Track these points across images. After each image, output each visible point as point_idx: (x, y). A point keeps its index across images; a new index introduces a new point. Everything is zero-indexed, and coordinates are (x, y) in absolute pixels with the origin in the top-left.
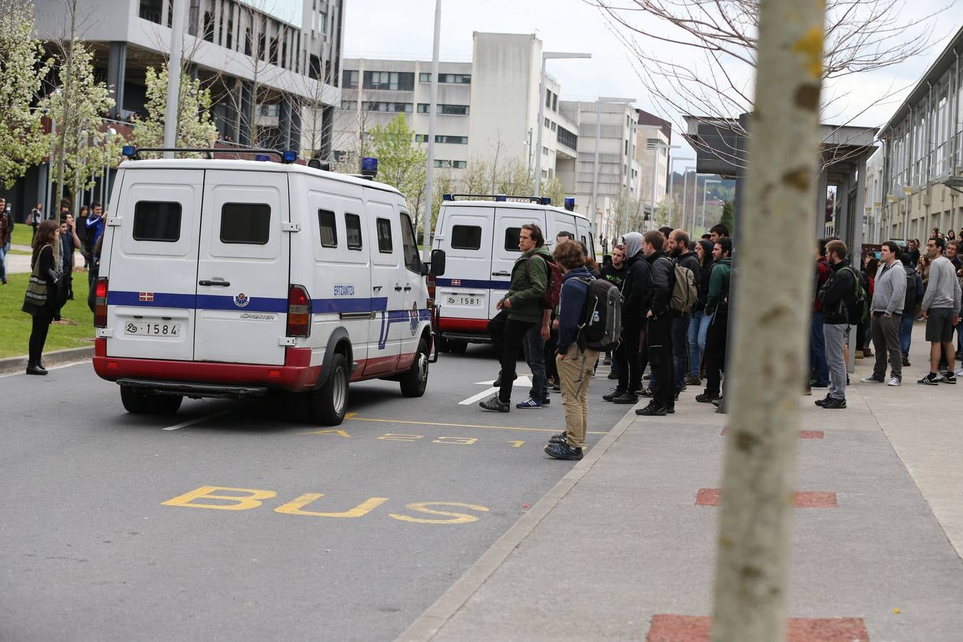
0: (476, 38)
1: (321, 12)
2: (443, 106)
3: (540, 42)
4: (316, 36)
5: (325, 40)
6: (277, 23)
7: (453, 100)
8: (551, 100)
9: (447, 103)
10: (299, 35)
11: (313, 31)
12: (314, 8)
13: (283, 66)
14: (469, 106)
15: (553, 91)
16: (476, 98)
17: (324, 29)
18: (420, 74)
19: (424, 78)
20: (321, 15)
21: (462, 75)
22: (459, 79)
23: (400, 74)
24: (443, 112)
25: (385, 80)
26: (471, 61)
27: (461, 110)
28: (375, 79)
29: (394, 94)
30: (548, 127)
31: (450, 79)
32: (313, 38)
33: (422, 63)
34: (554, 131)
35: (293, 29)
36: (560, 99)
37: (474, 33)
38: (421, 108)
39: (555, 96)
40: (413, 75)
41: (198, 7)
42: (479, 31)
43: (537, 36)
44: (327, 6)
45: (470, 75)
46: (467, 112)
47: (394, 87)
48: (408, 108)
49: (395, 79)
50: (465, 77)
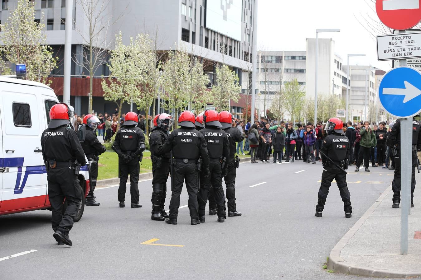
0: (307, 41)
1: (248, 34)
2: (295, 69)
3: (334, 41)
4: (246, 44)
5: (250, 45)
6: (232, 39)
7: (299, 67)
8: (339, 65)
9: (296, 68)
10: (240, 44)
11: (245, 42)
12: (245, 33)
13: (234, 57)
14: (305, 69)
15: (340, 62)
16: (309, 66)
17: (249, 41)
18: (285, 56)
19: (287, 58)
20: (247, 35)
21: (302, 56)
22: (301, 58)
23: (276, 56)
24: (295, 72)
25: (270, 59)
26: (306, 51)
27: (302, 71)
28: (266, 59)
29: (274, 65)
30: (338, 76)
31: (297, 58)
32: (245, 45)
33: (285, 52)
34: (341, 78)
35: (238, 42)
36: (342, 65)
37: (306, 39)
38: (286, 71)
39: (341, 64)
40: (282, 57)
41: (202, 35)
42: (308, 38)
43: (333, 39)
44: (250, 31)
45: (306, 56)
46: (305, 72)
47: (274, 62)
48: (280, 71)
49: (274, 59)
50: (303, 57)
